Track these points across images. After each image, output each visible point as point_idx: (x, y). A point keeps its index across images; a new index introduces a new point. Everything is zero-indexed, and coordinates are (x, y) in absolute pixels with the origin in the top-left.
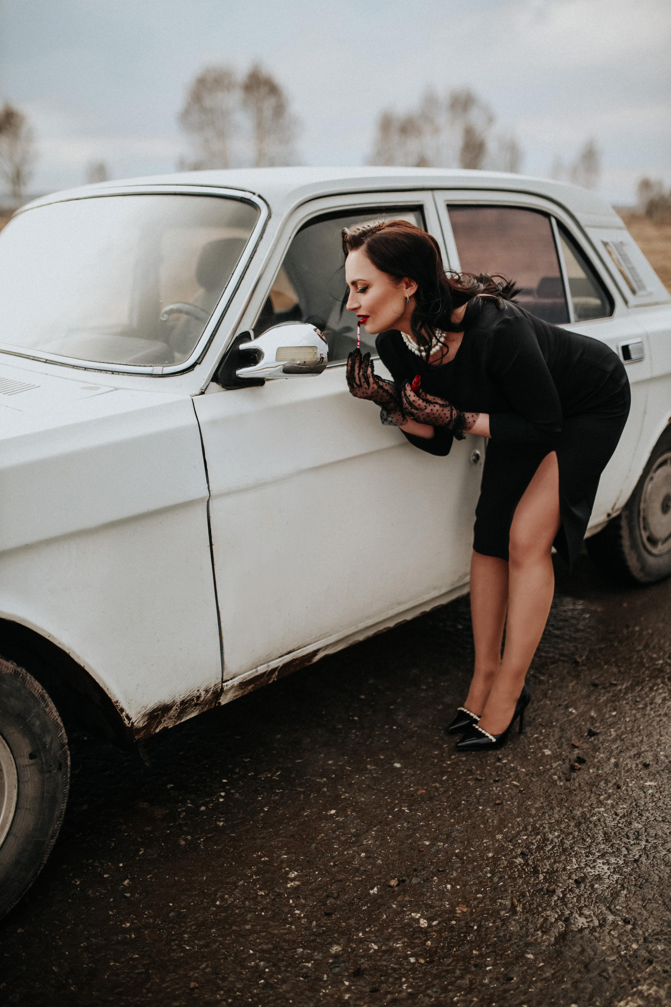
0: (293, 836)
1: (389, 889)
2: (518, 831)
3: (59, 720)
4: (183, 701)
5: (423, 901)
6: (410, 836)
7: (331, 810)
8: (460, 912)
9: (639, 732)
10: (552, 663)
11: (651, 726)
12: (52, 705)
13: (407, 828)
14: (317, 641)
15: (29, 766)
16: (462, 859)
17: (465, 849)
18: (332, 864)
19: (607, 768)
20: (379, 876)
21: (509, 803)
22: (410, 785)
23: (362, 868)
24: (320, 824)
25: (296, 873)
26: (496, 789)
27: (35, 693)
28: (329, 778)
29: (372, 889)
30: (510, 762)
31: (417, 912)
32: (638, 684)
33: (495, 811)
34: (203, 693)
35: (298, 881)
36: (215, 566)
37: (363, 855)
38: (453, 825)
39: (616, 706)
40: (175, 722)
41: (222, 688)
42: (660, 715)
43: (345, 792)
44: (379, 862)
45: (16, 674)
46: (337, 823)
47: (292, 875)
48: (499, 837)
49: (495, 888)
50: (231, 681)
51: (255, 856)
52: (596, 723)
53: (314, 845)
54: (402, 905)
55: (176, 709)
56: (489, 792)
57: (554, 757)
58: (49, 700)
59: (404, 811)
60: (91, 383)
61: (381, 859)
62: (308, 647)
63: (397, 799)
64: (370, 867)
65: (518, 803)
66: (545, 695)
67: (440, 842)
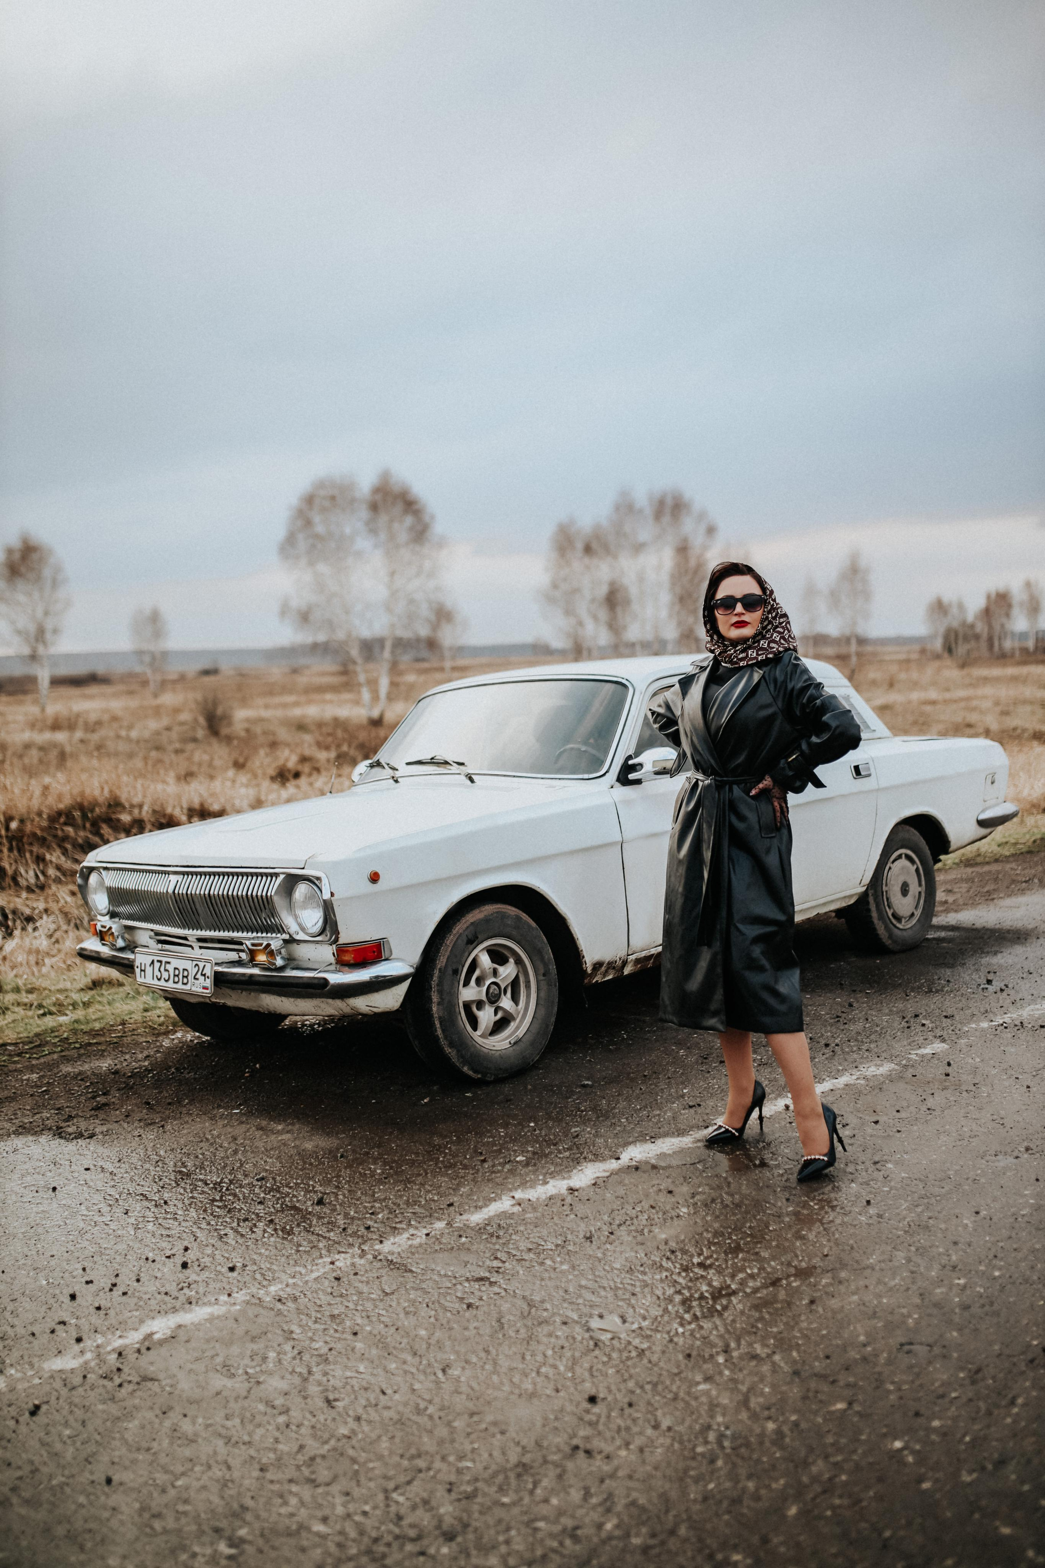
3: (553, 960)
4: (608, 962)
27: (544, 941)
34: (618, 961)
36: (625, 881)
40: (603, 977)
41: (627, 960)
45: (537, 928)
50: (631, 956)
55: (605, 968)
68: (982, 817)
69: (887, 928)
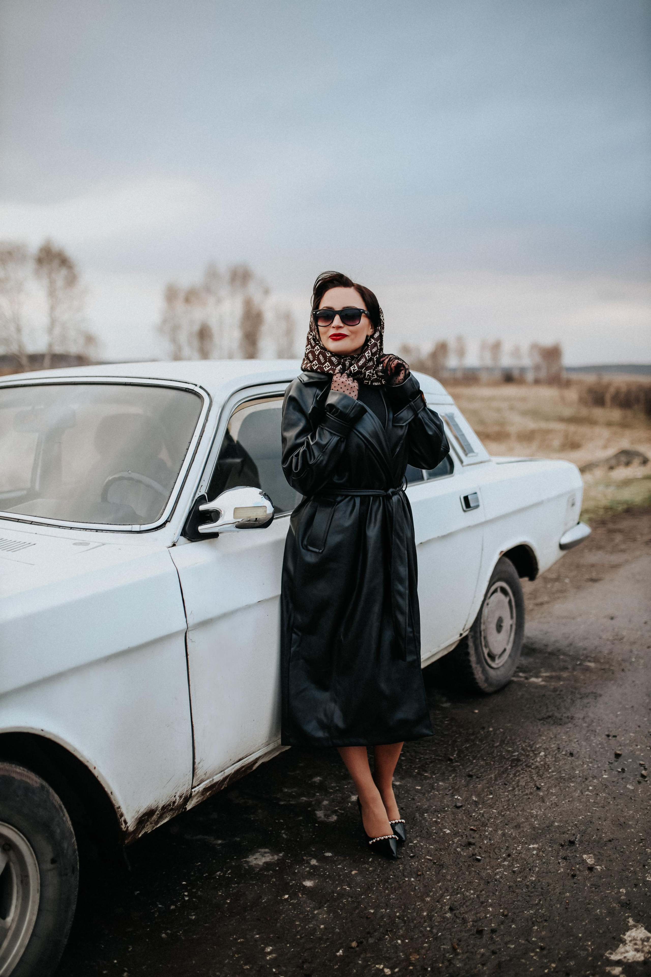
0: (259, 920)
1: (352, 950)
2: (441, 894)
3: (72, 829)
4: (164, 806)
5: (382, 955)
6: (357, 908)
7: (284, 895)
8: (414, 959)
9: (515, 808)
10: (431, 762)
11: (522, 803)
12: (67, 815)
13: (352, 902)
14: (259, 750)
15: (50, 870)
16: (403, 920)
17: (404, 911)
18: (299, 937)
19: (497, 838)
20: (340, 941)
21: (428, 873)
22: (344, 869)
23: (325, 937)
24: (279, 908)
25: (271, 948)
26: (415, 863)
27: (56, 804)
28: (274, 871)
29: (338, 951)
30: (419, 842)
31: (380, 964)
32: (503, 772)
33: (419, 881)
34: (178, 798)
35: (275, 954)
36: (190, 687)
37: (322, 926)
38: (389, 895)
39: (491, 790)
40: (153, 827)
41: (191, 794)
42: (527, 794)
43: (291, 880)
44: (337, 930)
45: (42, 787)
46: (292, 904)
47: (269, 949)
48: (428, 899)
49: (436, 938)
50: (197, 787)
51: (231, 939)
52: (479, 805)
53: (278, 925)
54: (365, 960)
55: (158, 814)
56: (410, 866)
57: (454, 834)
58: (65, 810)
59: (345, 889)
60: (80, 540)
61: (338, 928)
62: (252, 755)
63: (337, 880)
64: (330, 935)
65: (435, 872)
66: (433, 788)
67: (383, 909)
68: (566, 540)
69: (484, 671)
